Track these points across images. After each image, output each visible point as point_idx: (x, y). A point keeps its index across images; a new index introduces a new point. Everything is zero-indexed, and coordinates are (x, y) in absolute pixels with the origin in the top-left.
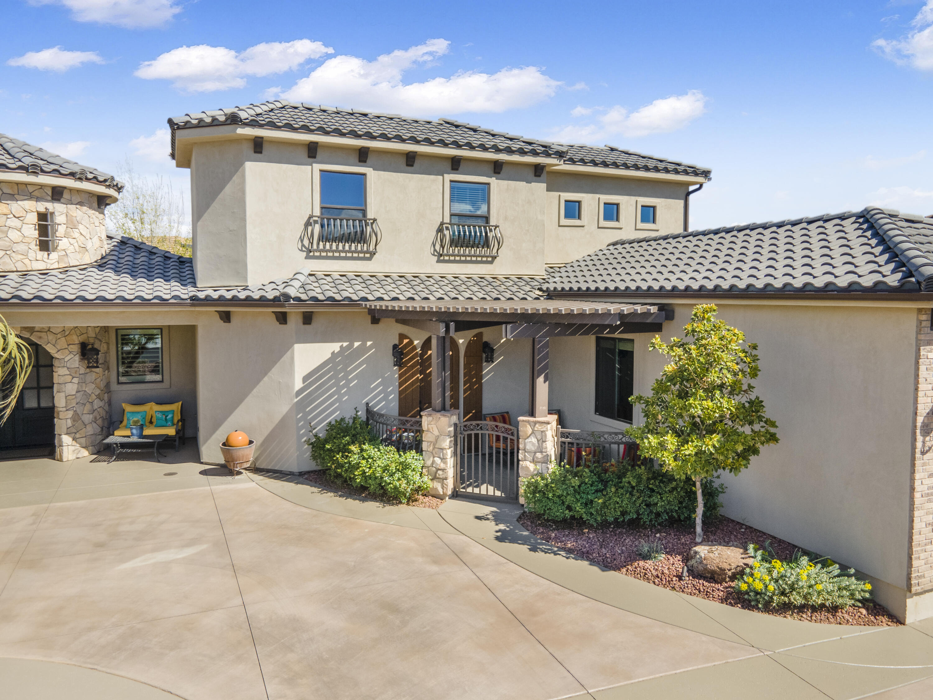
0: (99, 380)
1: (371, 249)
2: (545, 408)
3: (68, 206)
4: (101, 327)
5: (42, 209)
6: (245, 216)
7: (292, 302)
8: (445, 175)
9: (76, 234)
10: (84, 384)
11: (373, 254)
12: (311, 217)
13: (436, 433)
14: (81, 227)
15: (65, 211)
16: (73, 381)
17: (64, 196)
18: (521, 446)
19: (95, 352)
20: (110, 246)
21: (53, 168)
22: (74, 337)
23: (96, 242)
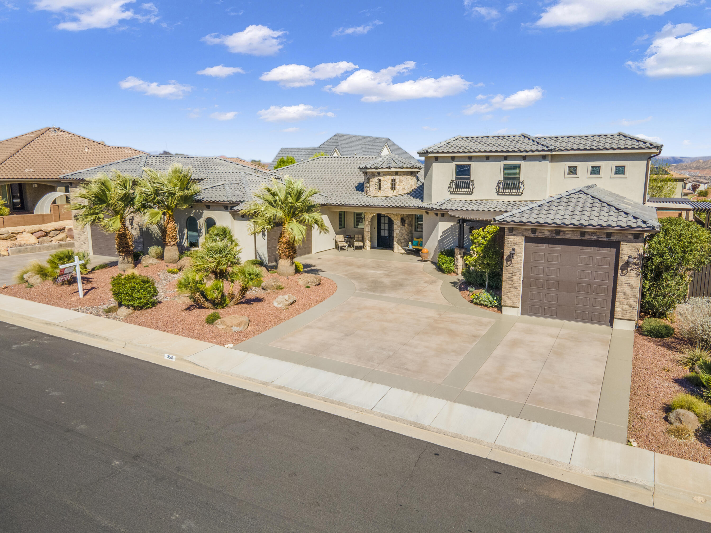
0: (407, 229)
1: (472, 191)
3: (400, 176)
5: (393, 178)
6: (432, 181)
8: (501, 162)
9: (402, 184)
10: (402, 230)
11: (472, 193)
12: (452, 181)
13: (457, 254)
14: (403, 182)
15: (399, 178)
16: (398, 229)
17: (398, 174)
19: (405, 221)
20: (418, 186)
21: (395, 166)
22: (399, 217)
23: (409, 186)
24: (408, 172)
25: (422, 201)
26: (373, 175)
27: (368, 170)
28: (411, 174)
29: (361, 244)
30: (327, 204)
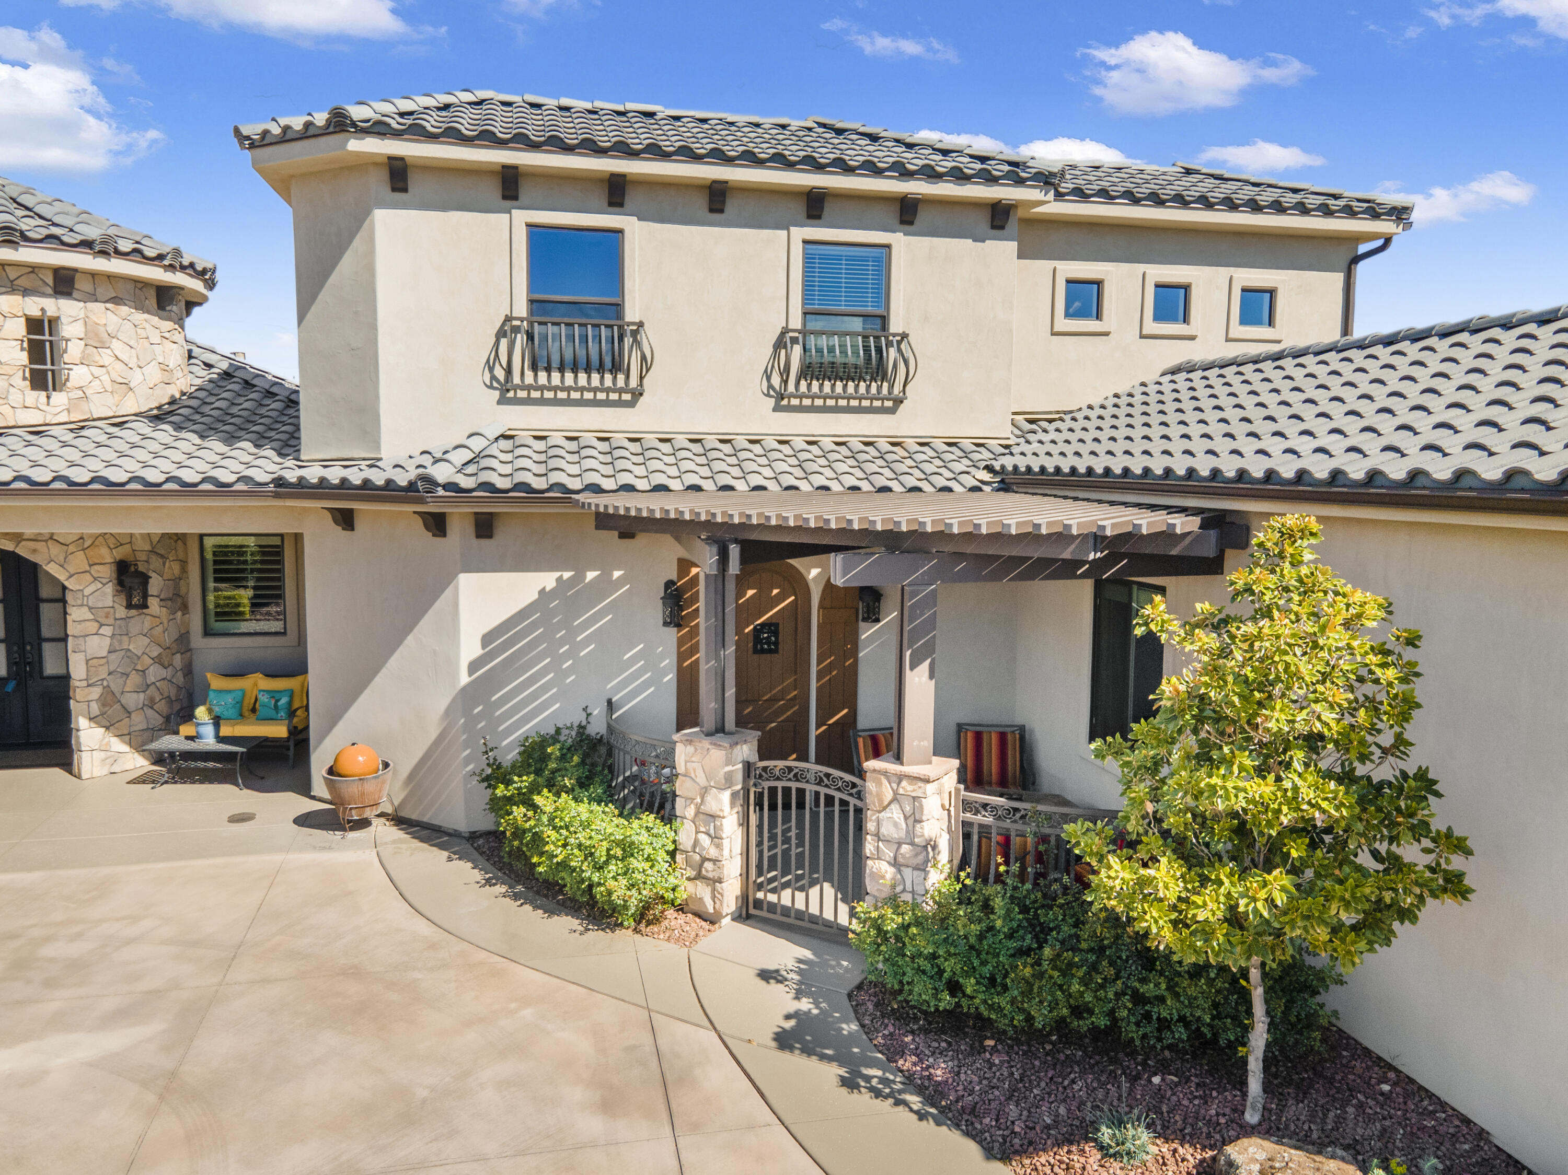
0: (159, 629)
1: (633, 383)
2: (928, 743)
3: (89, 305)
4: (165, 535)
5: (35, 312)
6: (376, 320)
7: (441, 492)
8: (792, 228)
9: (105, 357)
10: (125, 638)
11: (637, 394)
12: (508, 319)
13: (702, 780)
14: (115, 344)
15: (82, 315)
16: (101, 631)
17: (76, 286)
18: (871, 826)
19: (144, 579)
20: (198, 382)
21: (45, 232)
22: (104, 551)
23: (154, 374)
24: (140, 284)
28: (162, 299)
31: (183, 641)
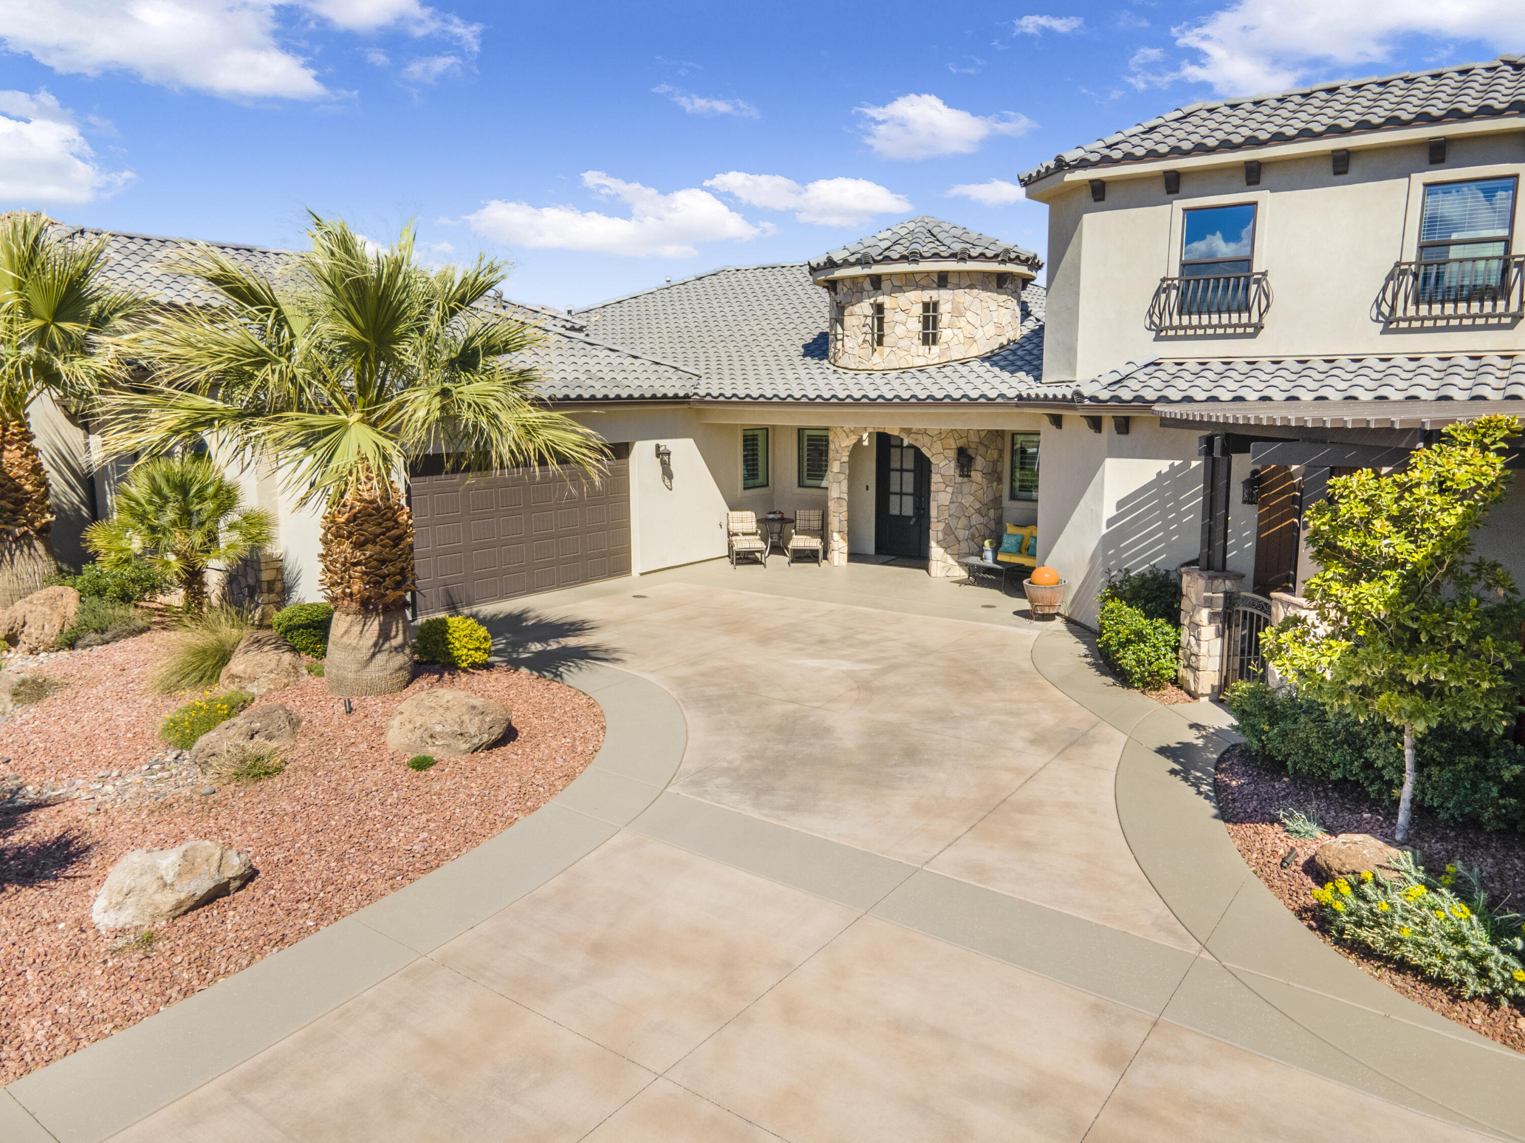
0: (981, 492)
3: (957, 291)
4: (989, 431)
5: (927, 300)
6: (1079, 288)
7: (1087, 402)
8: (1411, 175)
9: (962, 322)
10: (960, 495)
11: (1259, 327)
12: (1165, 280)
13: (1194, 600)
14: (969, 314)
15: (951, 298)
16: (948, 490)
17: (949, 281)
19: (971, 459)
20: (1026, 332)
21: (936, 253)
22: (952, 441)
23: (991, 330)
24: (986, 274)
25: (1038, 378)
26: (856, 288)
27: (839, 273)
28: (1001, 282)
29: (815, 543)
30: (687, 396)
31: (996, 502)
